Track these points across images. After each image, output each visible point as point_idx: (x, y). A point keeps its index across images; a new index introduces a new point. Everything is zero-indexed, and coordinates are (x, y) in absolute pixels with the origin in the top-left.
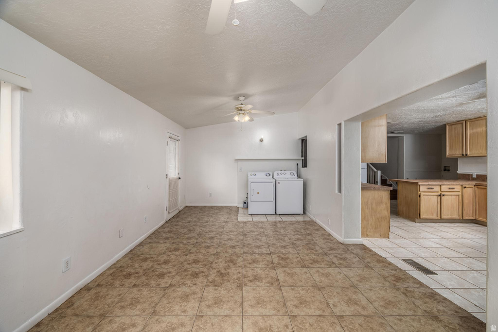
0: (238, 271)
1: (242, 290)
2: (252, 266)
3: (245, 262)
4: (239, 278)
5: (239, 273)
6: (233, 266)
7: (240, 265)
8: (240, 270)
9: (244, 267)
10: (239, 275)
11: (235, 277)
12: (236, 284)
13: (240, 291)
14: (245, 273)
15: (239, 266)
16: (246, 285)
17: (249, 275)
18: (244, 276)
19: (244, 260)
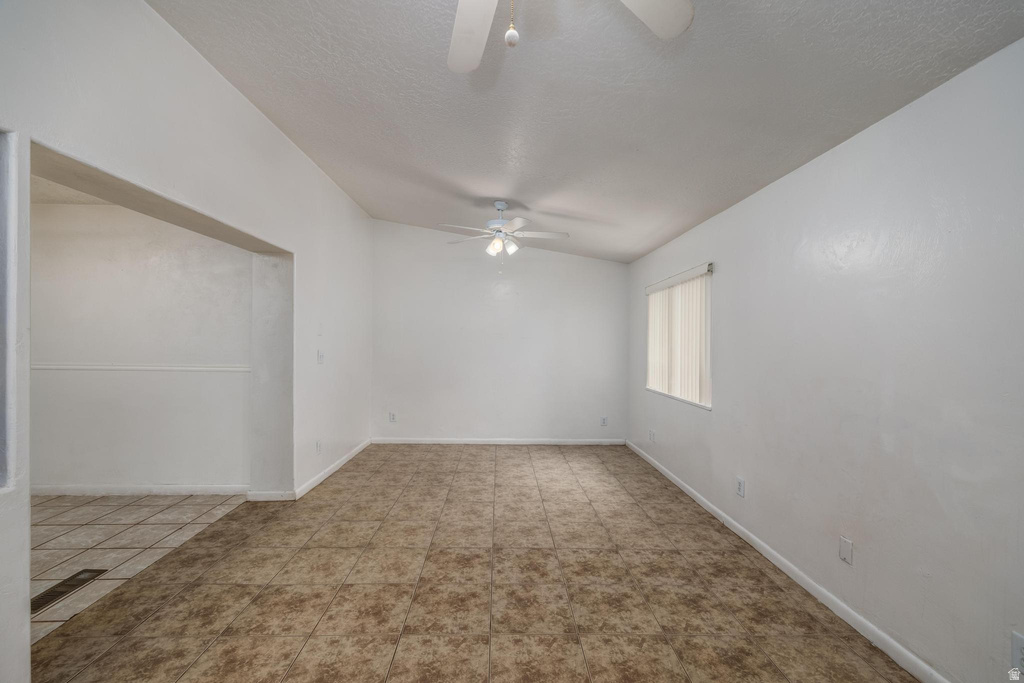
0: (503, 576)
1: (494, 545)
2: (470, 586)
3: (485, 599)
4: (499, 562)
5: (499, 572)
6: (515, 588)
7: (499, 590)
8: (498, 579)
9: (490, 586)
10: (500, 568)
11: (507, 564)
12: (504, 551)
13: (498, 542)
14: (488, 572)
15: (501, 587)
16: (488, 551)
17: (480, 567)
18: (490, 565)
19: (488, 607)
